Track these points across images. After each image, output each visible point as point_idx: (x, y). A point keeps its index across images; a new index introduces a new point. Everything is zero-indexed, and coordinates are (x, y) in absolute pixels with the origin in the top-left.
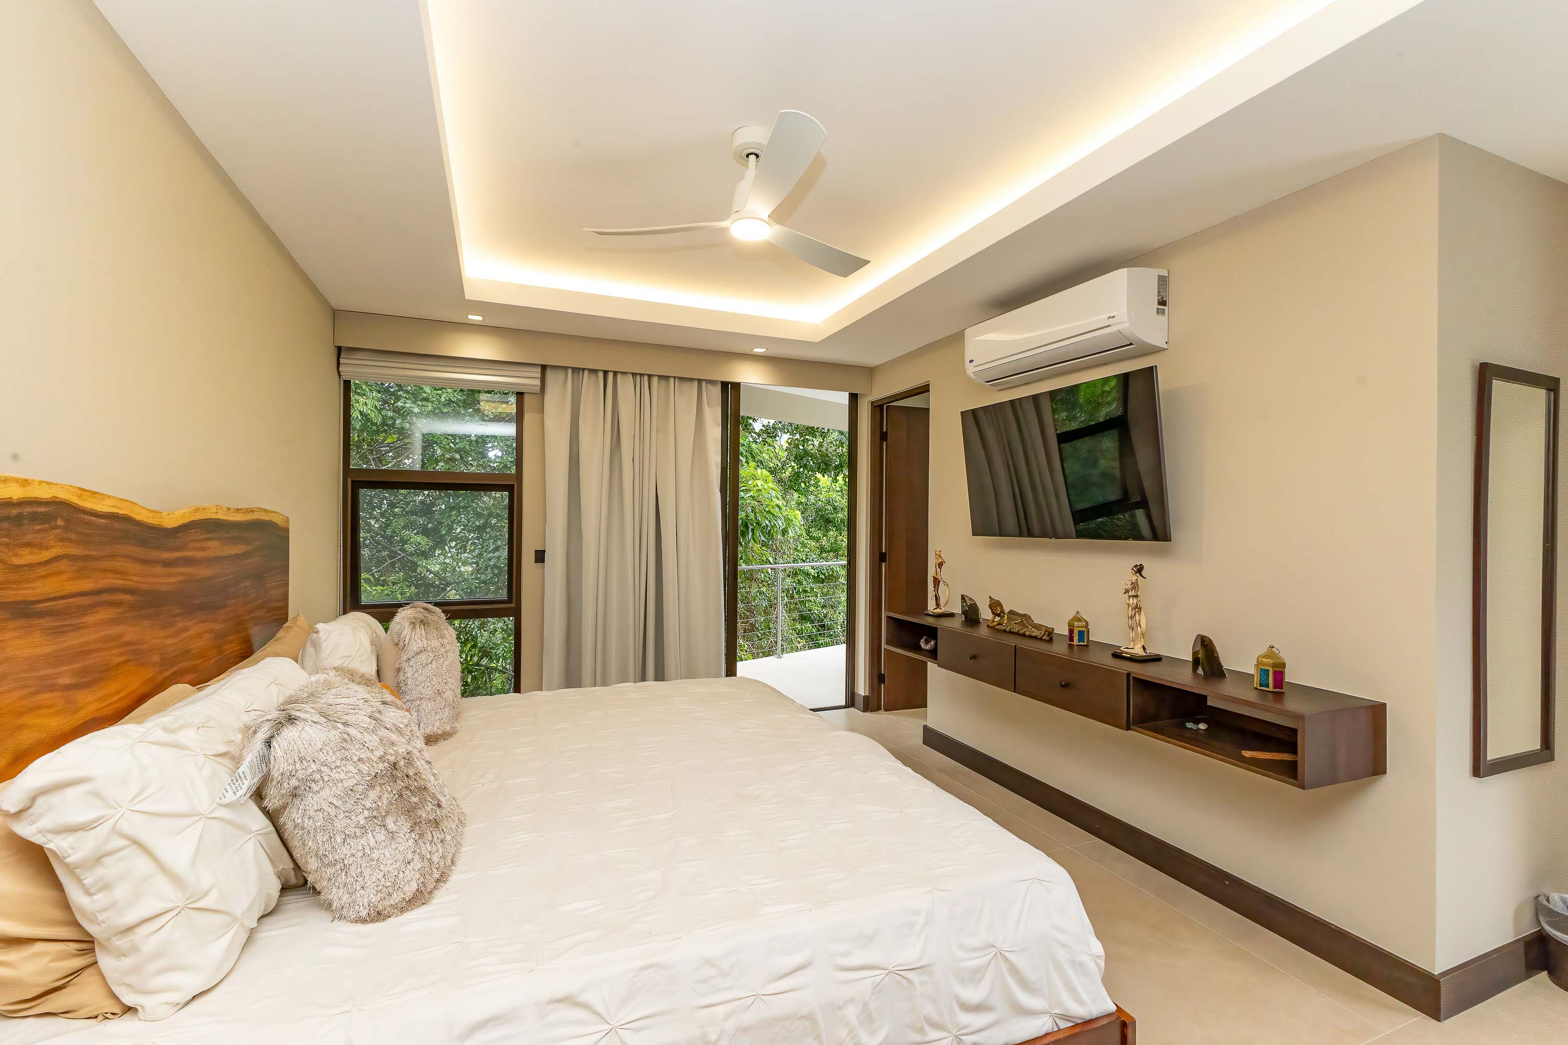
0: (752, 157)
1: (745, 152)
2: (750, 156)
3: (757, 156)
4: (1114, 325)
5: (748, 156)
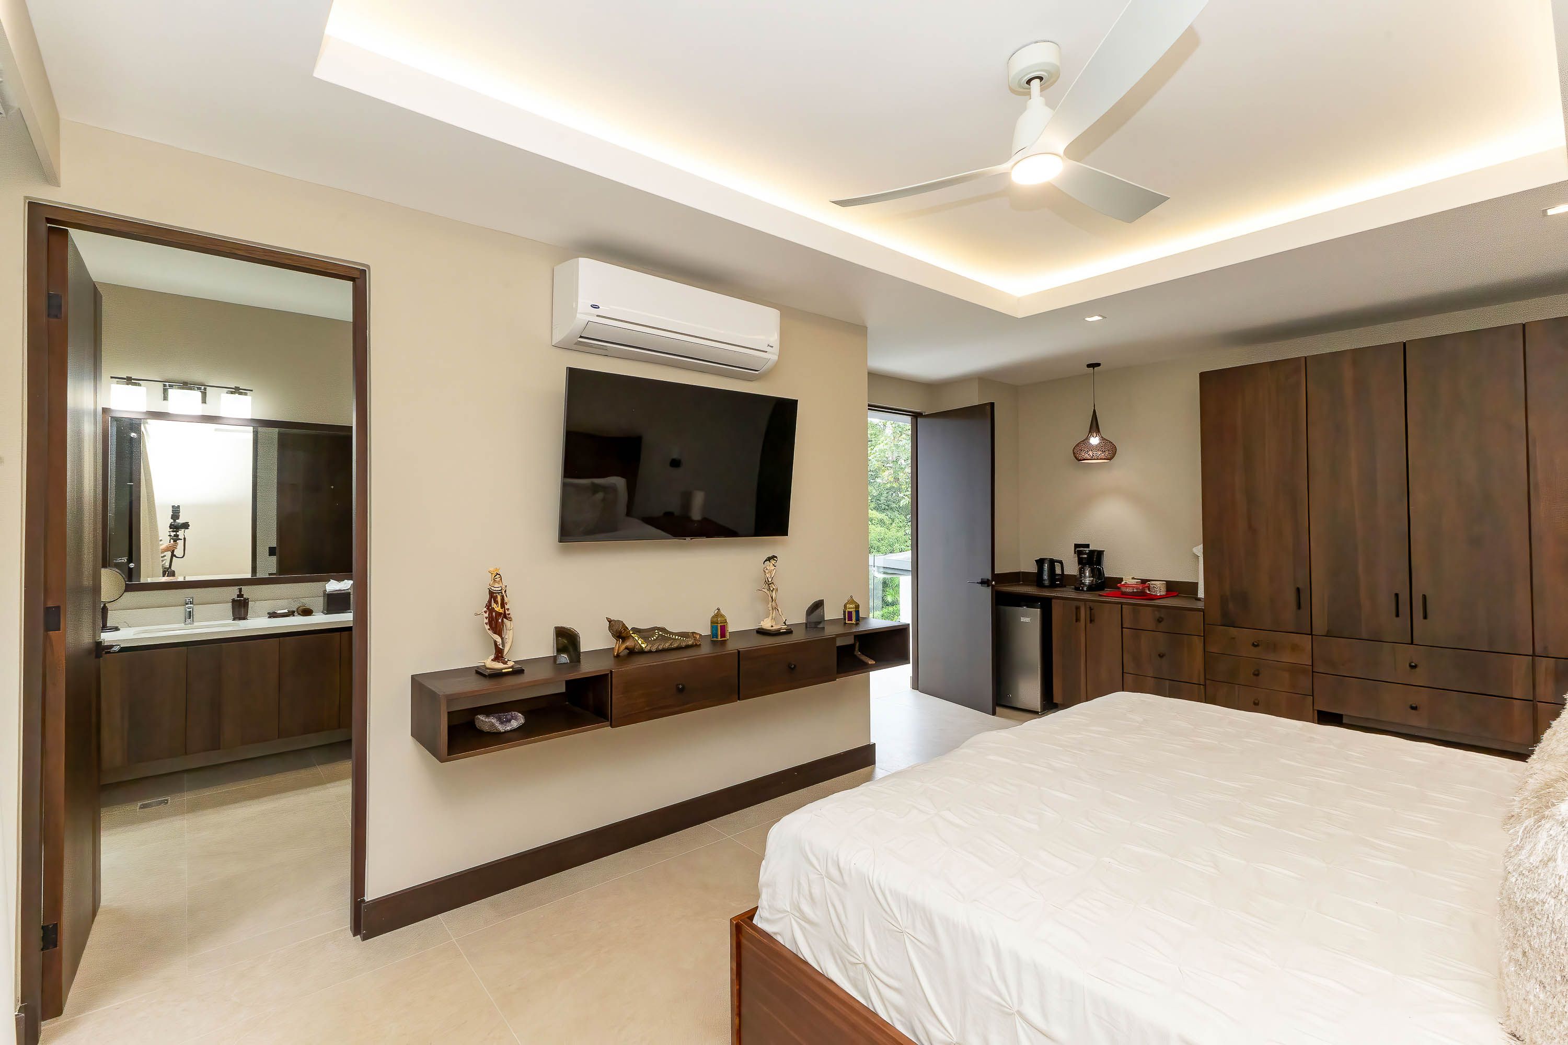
0: (1036, 82)
1: (1026, 78)
2: (1033, 82)
3: (1041, 78)
4: (770, 353)
5: (1029, 82)
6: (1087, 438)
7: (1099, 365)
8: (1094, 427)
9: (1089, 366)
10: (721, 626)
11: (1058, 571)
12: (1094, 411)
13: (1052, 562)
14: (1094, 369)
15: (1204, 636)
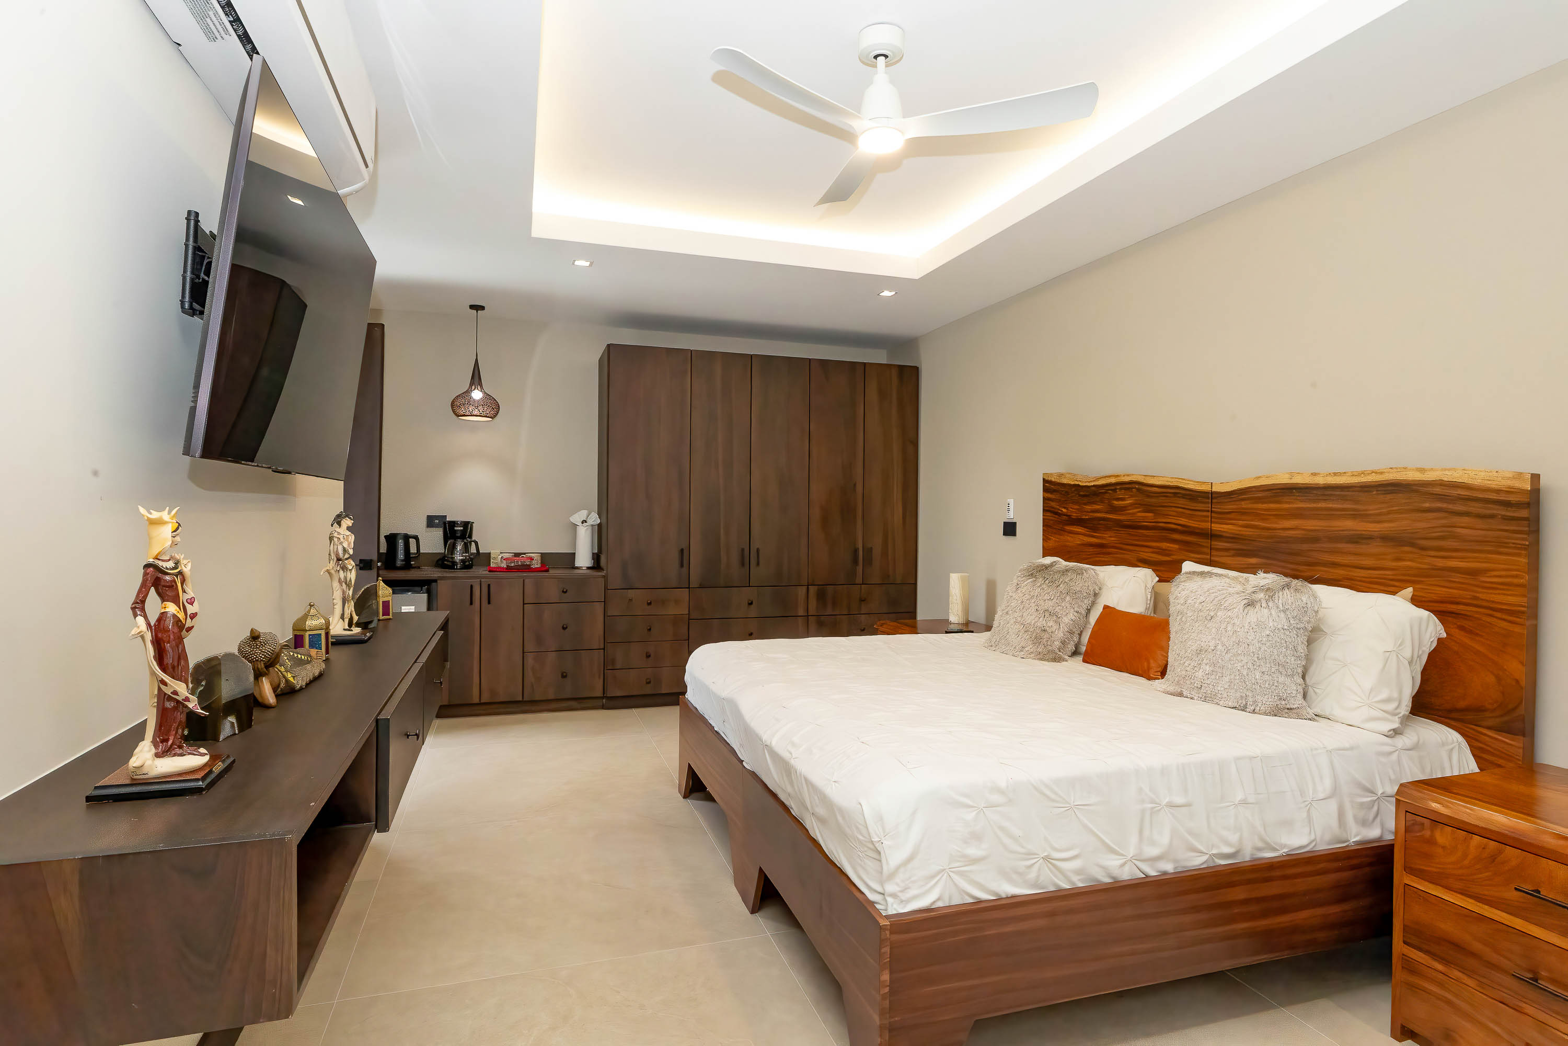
0: (881, 59)
1: (876, 52)
3: (886, 56)
5: (876, 57)
6: (468, 392)
7: (482, 308)
8: (476, 379)
9: (472, 307)
10: (310, 635)
11: (413, 549)
12: (477, 360)
13: (407, 538)
14: (477, 312)
15: (604, 601)
